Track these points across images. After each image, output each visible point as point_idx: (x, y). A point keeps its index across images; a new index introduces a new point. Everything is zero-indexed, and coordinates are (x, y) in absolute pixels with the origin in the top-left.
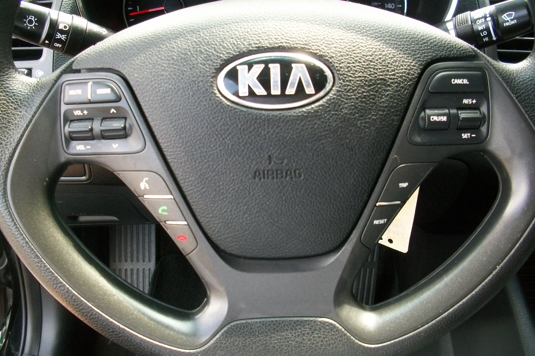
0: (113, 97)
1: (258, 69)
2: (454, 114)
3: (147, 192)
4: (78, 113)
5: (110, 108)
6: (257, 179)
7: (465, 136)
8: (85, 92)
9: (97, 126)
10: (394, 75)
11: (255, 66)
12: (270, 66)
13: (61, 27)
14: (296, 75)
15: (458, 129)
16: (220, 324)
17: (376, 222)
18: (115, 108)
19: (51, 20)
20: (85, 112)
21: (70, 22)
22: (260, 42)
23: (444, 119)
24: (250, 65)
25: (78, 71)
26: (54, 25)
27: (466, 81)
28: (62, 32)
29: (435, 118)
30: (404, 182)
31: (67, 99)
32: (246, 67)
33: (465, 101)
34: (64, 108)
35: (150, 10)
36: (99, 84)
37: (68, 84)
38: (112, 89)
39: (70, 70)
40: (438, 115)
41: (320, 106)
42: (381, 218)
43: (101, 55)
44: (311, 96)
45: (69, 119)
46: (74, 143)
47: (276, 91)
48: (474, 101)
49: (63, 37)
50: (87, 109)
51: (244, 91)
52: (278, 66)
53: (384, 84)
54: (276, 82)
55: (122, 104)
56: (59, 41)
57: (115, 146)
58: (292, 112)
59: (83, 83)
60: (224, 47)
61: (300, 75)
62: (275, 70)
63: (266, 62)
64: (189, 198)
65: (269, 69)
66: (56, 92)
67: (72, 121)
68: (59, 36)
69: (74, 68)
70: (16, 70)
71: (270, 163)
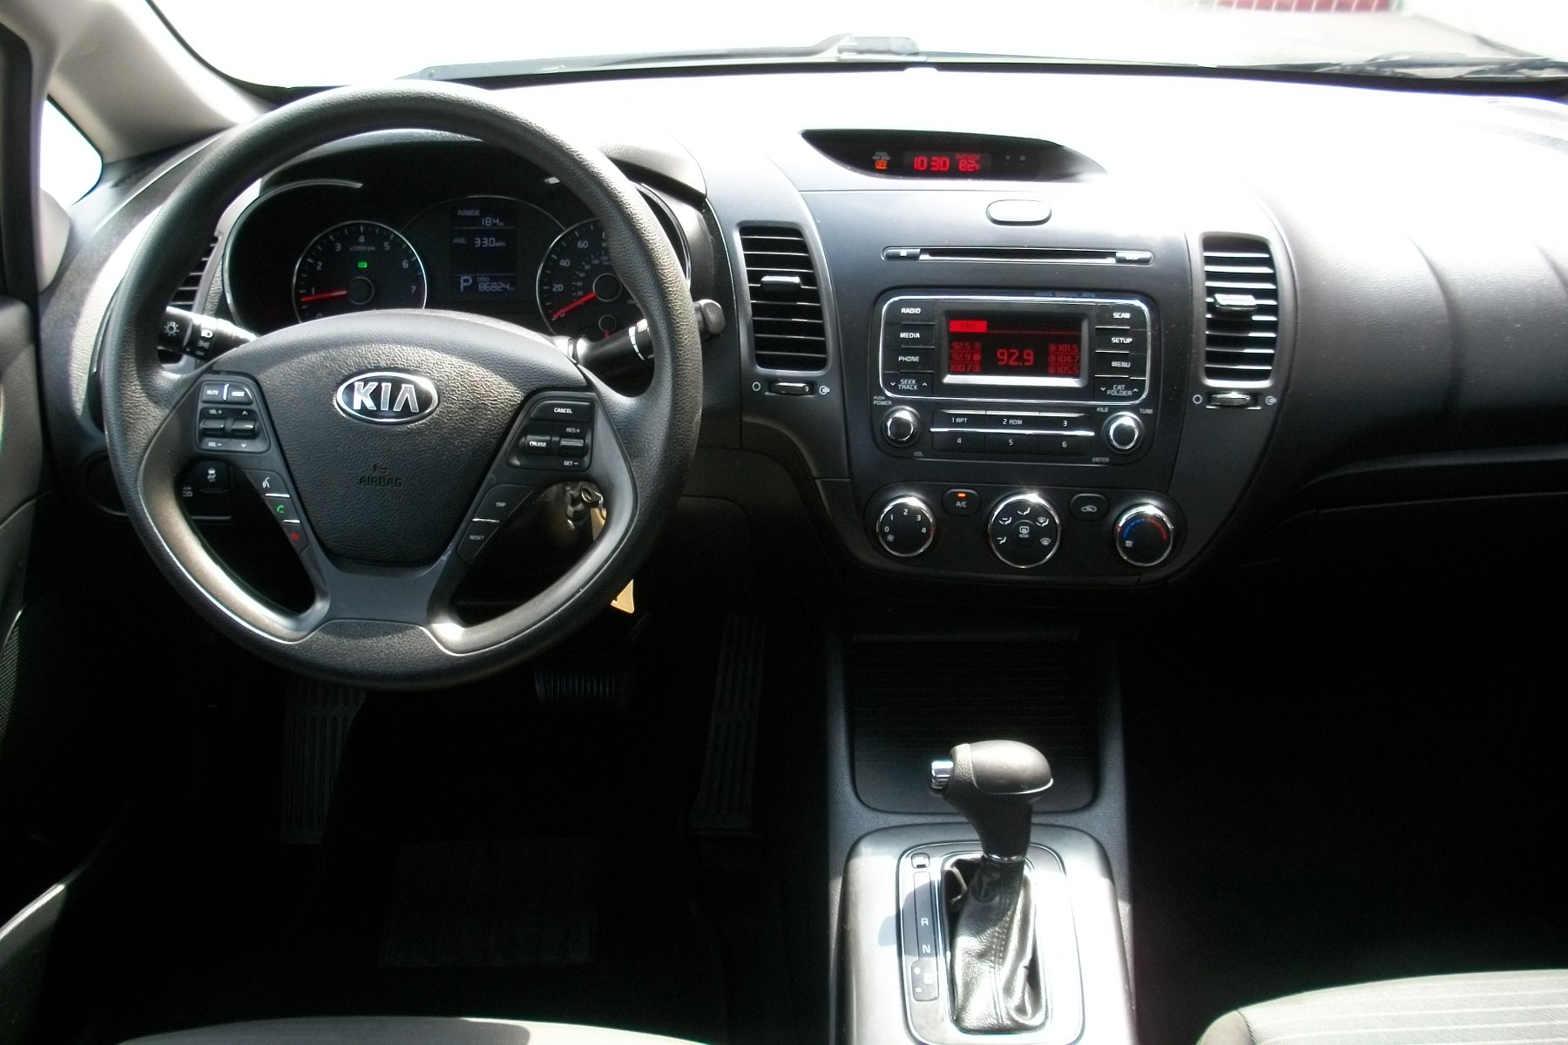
0: (245, 400)
1: (373, 386)
2: (555, 442)
3: (267, 490)
4: (213, 412)
5: (243, 410)
6: (363, 484)
7: (567, 463)
8: (221, 393)
9: (231, 425)
10: (495, 400)
11: (370, 383)
12: (383, 385)
13: (204, 334)
14: (403, 394)
15: (560, 455)
16: (319, 620)
17: (472, 537)
18: (247, 410)
19: (194, 326)
20: (220, 412)
21: (214, 328)
22: (379, 362)
23: (544, 445)
24: (366, 381)
25: (218, 372)
26: (196, 331)
27: (569, 411)
28: (205, 339)
29: (534, 443)
30: (501, 501)
31: (204, 398)
32: (362, 384)
33: (569, 430)
34: (201, 406)
35: (336, 294)
36: (234, 387)
37: (207, 384)
38: (246, 393)
39: (209, 370)
40: (538, 441)
41: (422, 424)
42: (477, 534)
43: (240, 359)
44: (415, 414)
45: (205, 415)
46: (207, 439)
47: (385, 407)
48: (578, 431)
49: (206, 345)
50: (222, 409)
51: (357, 406)
52: (390, 385)
53: (485, 409)
54: (385, 399)
55: (254, 407)
56: (202, 349)
57: (244, 446)
58: (398, 429)
59: (220, 385)
60: (347, 364)
61: (407, 395)
62: (387, 387)
63: (380, 380)
64: (303, 498)
65: (381, 387)
66: (195, 390)
67: (207, 418)
68: (201, 343)
69: (214, 369)
70: (162, 368)
71: (375, 470)
